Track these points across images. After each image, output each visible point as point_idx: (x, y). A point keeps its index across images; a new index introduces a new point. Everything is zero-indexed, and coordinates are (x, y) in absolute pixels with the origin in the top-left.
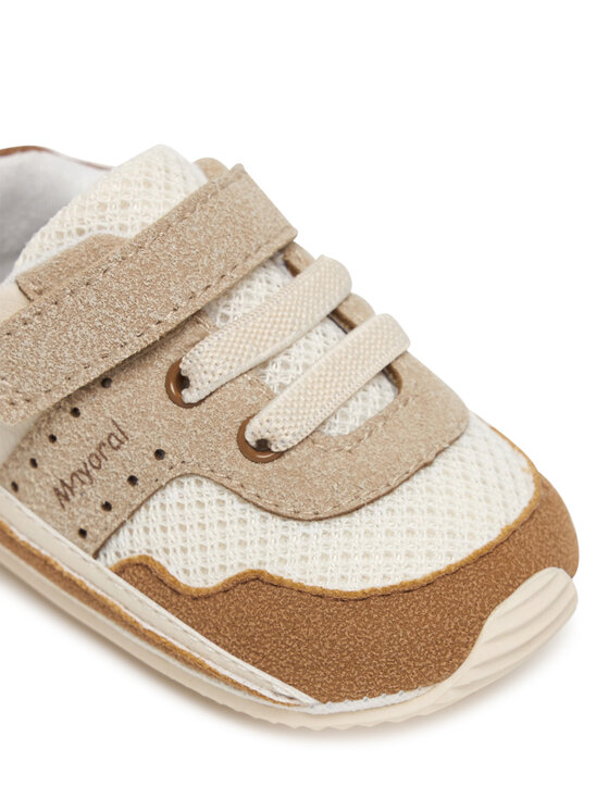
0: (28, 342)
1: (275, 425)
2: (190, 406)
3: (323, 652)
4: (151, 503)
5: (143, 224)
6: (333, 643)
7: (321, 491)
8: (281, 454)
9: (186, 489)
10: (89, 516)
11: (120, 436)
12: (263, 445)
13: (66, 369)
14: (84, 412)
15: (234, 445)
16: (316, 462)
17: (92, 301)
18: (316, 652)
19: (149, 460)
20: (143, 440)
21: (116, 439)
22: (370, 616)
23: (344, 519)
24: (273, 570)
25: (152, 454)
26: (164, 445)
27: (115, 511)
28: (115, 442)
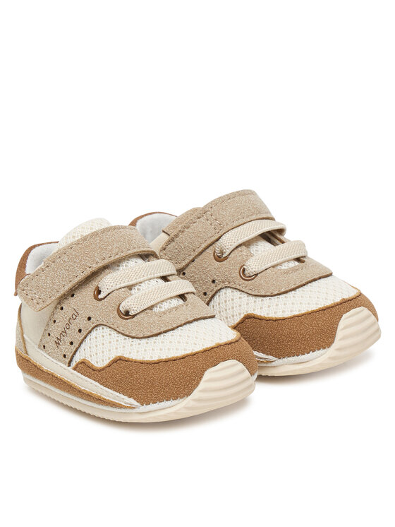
0: (43, 278)
1: (130, 303)
2: (101, 300)
3: (142, 382)
4: (86, 340)
5: (82, 235)
6: (145, 379)
7: (147, 328)
8: (134, 316)
9: (98, 331)
10: (66, 348)
11: (76, 314)
12: (127, 313)
13: (56, 287)
14: (64, 308)
15: (116, 312)
16: (146, 319)
17: (66, 260)
18: (139, 383)
19: (86, 321)
20: (84, 314)
21: (75, 315)
22: (159, 369)
23: (154, 338)
24: (127, 356)
25: (86, 319)
26: (90, 315)
27: (74, 344)
28: (74, 317)
